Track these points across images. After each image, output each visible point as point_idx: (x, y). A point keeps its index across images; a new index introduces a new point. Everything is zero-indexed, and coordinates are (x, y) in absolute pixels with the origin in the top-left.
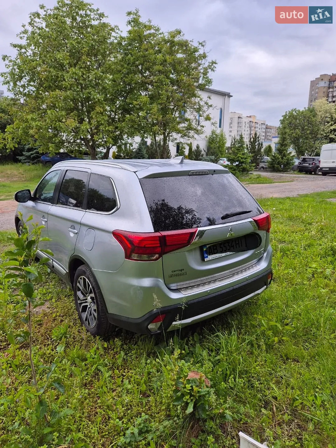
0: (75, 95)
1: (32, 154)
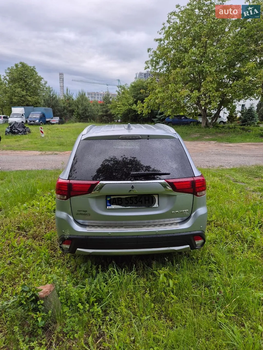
0: (191, 70)
1: (162, 117)
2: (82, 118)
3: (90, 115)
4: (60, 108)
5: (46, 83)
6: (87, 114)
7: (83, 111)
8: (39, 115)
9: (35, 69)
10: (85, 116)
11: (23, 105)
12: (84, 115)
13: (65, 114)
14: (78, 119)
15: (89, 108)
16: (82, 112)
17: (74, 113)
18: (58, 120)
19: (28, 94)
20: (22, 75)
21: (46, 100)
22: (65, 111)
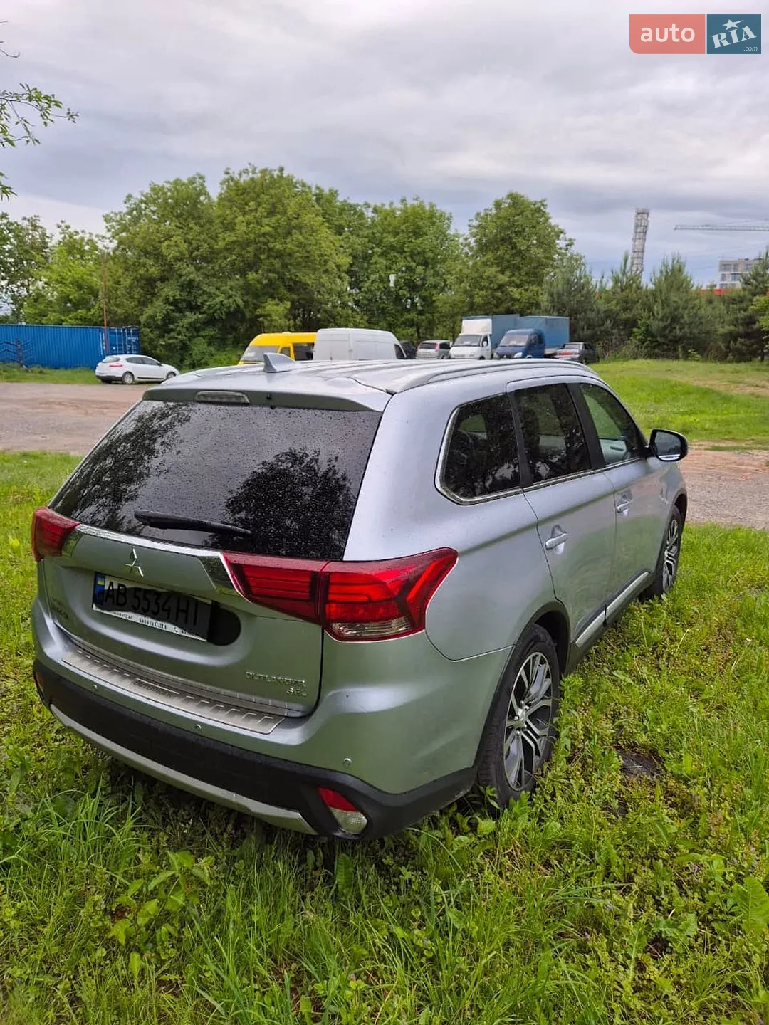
2: (660, 344)
3: (688, 335)
4: (591, 315)
5: (571, 244)
6: (678, 332)
7: (665, 323)
8: (527, 337)
9: (545, 206)
10: (670, 337)
11: (498, 310)
12: (664, 336)
13: (608, 333)
14: (646, 347)
15: (686, 312)
16: (662, 324)
17: (635, 330)
18: (577, 351)
19: (513, 281)
20: (508, 228)
21: (555, 296)
22: (609, 324)
